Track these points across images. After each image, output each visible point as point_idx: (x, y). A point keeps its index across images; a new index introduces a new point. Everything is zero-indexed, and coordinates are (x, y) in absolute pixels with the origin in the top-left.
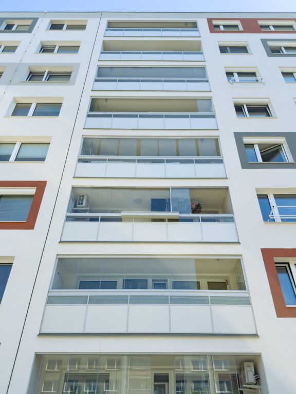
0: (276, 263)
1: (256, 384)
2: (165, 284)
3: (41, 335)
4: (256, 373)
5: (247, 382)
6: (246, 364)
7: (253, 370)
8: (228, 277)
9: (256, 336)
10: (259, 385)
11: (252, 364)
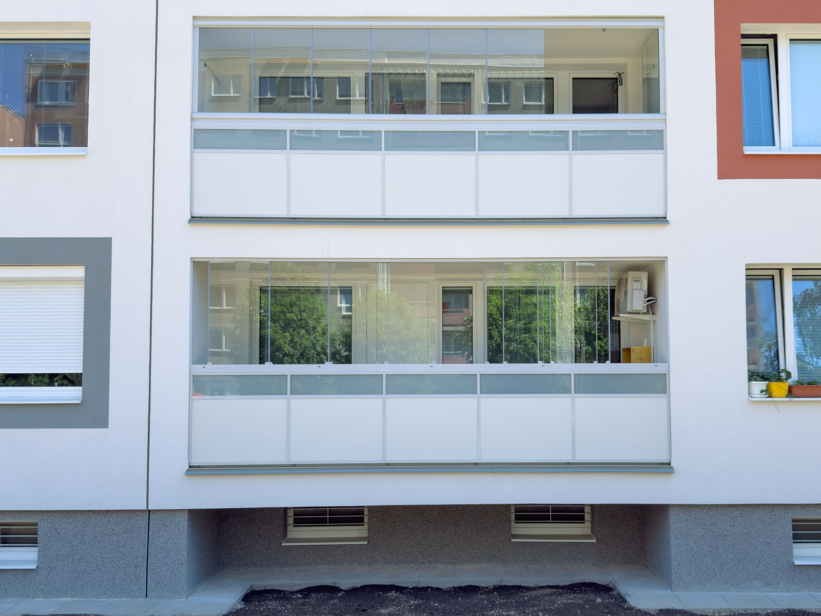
0: (744, 36)
1: (648, 313)
2: (469, 84)
3: (195, 219)
4: (651, 292)
5: (629, 310)
6: (631, 275)
7: (646, 288)
8: (625, 65)
9: (662, 220)
10: (653, 314)
11: (644, 276)
